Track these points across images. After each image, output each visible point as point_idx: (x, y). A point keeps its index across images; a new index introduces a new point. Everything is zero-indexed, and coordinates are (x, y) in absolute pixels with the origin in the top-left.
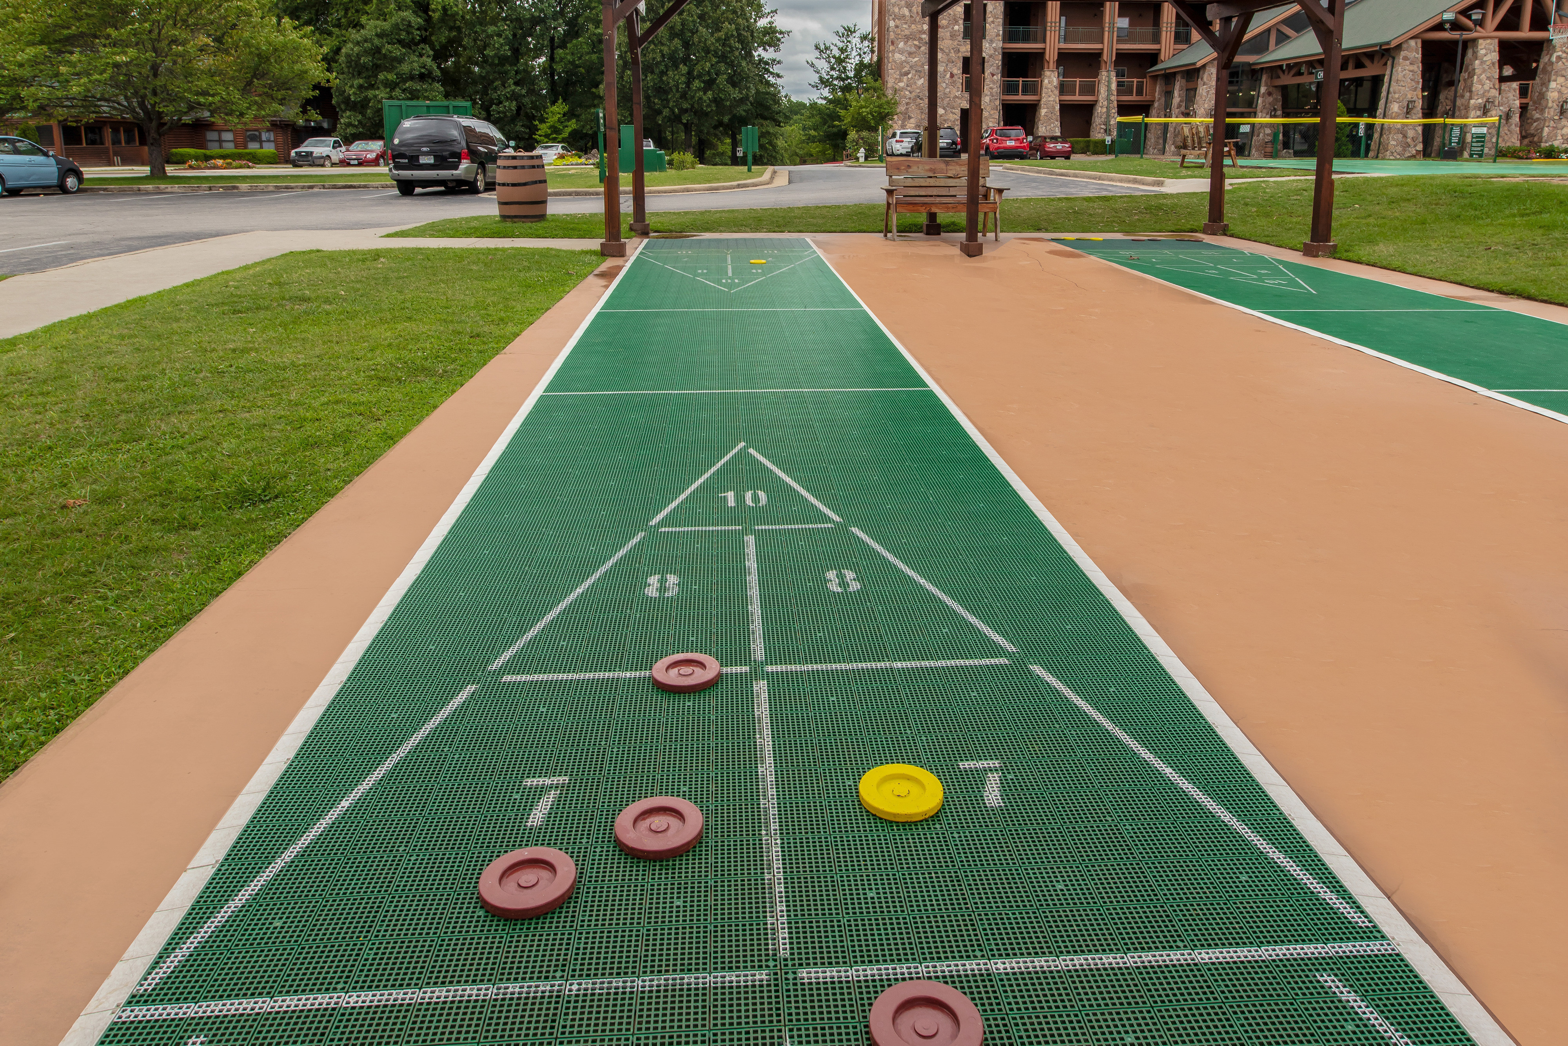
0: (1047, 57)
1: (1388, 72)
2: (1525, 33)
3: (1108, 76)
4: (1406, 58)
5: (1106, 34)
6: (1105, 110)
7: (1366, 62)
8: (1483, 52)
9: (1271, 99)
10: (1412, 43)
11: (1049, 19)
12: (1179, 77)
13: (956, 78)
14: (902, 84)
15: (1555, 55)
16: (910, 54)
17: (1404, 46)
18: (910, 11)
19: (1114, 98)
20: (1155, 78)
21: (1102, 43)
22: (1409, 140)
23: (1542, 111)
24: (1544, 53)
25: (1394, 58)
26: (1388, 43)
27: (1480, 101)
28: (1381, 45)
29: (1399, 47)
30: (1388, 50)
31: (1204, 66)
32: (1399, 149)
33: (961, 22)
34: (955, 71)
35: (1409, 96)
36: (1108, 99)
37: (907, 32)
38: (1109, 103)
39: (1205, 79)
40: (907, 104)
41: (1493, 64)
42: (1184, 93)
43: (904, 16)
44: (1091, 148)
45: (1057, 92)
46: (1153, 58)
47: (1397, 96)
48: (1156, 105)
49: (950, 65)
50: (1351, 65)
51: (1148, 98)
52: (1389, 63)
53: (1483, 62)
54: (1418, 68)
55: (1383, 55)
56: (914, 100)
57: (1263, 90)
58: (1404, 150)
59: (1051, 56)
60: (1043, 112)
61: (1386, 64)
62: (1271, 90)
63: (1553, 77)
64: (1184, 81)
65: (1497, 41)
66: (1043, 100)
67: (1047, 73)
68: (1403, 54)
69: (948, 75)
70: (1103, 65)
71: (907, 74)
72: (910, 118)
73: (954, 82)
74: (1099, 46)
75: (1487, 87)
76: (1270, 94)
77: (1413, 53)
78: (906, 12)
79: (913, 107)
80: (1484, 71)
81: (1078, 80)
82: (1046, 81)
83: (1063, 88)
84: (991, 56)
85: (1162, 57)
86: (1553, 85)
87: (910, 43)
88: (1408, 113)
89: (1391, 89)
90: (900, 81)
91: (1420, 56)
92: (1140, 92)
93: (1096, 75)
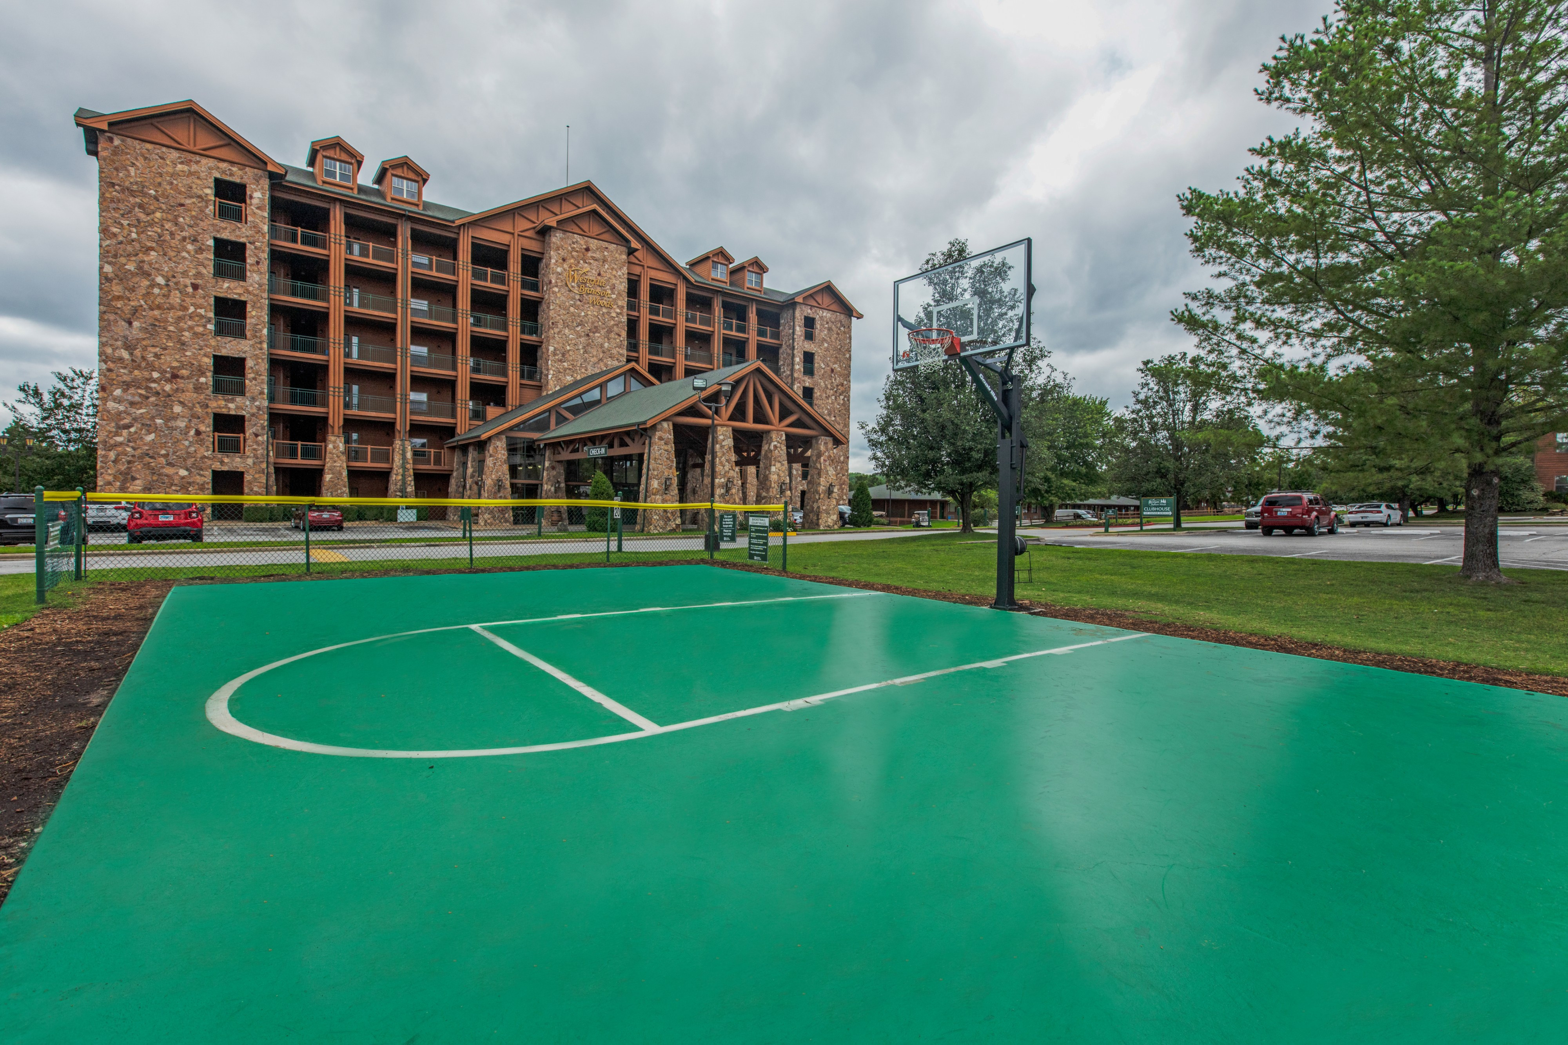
0: (331, 422)
1: (647, 451)
2: (749, 425)
3: (403, 445)
4: (661, 438)
5: (398, 404)
6: (400, 477)
7: (628, 440)
8: (721, 437)
9: (554, 473)
10: (665, 425)
11: (331, 383)
12: (471, 449)
13: (203, 436)
14: (119, 439)
15: (773, 444)
16: (132, 404)
17: (659, 427)
18: (131, 354)
19: (410, 466)
20: (453, 449)
21: (395, 413)
22: (669, 515)
23: (768, 491)
24: (764, 442)
25: (650, 438)
26: (644, 423)
27: (723, 480)
28: (639, 424)
29: (654, 427)
30: (645, 430)
31: (490, 438)
32: (661, 523)
33: (210, 374)
34: (202, 428)
35: (666, 474)
36: (403, 467)
37: (126, 378)
38: (404, 471)
39: (491, 452)
40: (129, 462)
41: (730, 448)
42: (476, 464)
43: (121, 359)
44: (385, 515)
45: (344, 458)
46: (450, 431)
47: (656, 473)
48: (455, 474)
49: (195, 421)
50: (616, 442)
51: (446, 468)
52: (647, 442)
53: (722, 447)
54: (671, 447)
55: (642, 435)
56: (141, 458)
57: (547, 464)
58: (666, 524)
59: (336, 421)
60: (328, 477)
61: (644, 444)
62: (554, 464)
63: (773, 463)
64: (476, 453)
65: (731, 429)
66: (328, 465)
67: (331, 438)
68: (658, 434)
69: (192, 432)
70: (397, 434)
71: (127, 427)
72: (134, 479)
73: (201, 440)
74: (392, 416)
75: (727, 468)
76: (553, 468)
77: (666, 432)
78: (125, 355)
79: (138, 466)
80: (724, 454)
81: (369, 447)
82: (330, 446)
83: (352, 455)
84: (253, 415)
85: (458, 431)
86: (773, 469)
87: (132, 390)
88: (666, 489)
89: (651, 467)
90: (117, 434)
91: (672, 437)
92: (438, 461)
93: (391, 444)
